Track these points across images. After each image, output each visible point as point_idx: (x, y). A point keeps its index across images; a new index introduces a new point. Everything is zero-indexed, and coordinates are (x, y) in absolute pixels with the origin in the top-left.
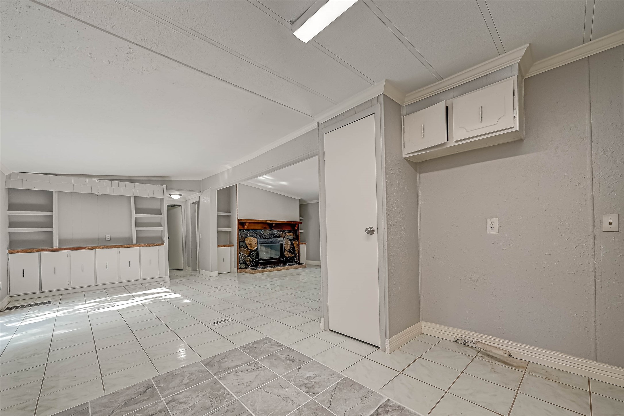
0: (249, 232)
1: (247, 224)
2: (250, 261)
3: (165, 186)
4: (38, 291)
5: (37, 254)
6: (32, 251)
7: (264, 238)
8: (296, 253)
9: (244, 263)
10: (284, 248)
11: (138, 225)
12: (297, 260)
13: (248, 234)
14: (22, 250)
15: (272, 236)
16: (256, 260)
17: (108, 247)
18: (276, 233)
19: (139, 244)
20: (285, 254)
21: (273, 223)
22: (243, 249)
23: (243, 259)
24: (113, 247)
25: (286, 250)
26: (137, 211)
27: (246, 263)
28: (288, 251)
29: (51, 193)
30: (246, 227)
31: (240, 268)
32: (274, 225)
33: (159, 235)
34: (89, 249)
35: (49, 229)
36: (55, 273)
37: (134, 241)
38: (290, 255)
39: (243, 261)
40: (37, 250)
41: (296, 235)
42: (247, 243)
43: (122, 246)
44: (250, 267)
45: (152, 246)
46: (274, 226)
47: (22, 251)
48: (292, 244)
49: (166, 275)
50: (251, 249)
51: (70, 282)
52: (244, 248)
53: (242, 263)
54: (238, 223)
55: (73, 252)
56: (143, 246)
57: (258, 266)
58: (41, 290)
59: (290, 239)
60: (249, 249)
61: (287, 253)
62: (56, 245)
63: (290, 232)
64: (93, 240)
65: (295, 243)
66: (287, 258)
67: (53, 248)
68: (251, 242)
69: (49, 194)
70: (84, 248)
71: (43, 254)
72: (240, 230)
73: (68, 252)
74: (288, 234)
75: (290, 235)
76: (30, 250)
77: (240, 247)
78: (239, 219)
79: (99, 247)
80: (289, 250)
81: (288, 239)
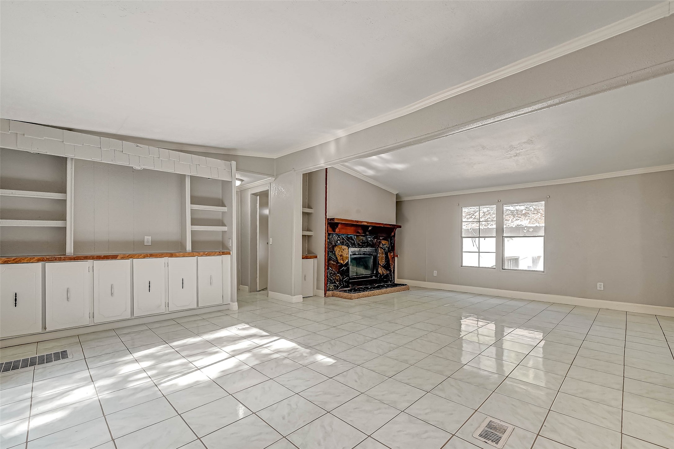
0: (340, 238)
1: (340, 226)
2: (340, 279)
3: (234, 163)
4: (40, 330)
5: (40, 264)
6: (30, 260)
7: (357, 247)
8: (391, 269)
9: (333, 283)
10: (378, 261)
11: (194, 222)
12: (391, 278)
13: (339, 240)
14: (13, 258)
15: (365, 244)
16: (347, 279)
17: (151, 256)
18: (370, 240)
19: (197, 252)
20: (379, 270)
21: (369, 226)
22: (332, 262)
23: (332, 278)
24: (160, 256)
25: (380, 265)
26: (194, 200)
27: (335, 283)
28: (382, 266)
29: (65, 159)
30: (337, 230)
31: (329, 291)
32: (370, 228)
33: (220, 238)
34: (123, 258)
35: (58, 224)
36: (68, 298)
37: (189, 247)
38: (385, 272)
39: (332, 280)
40: (39, 259)
41: (391, 243)
42: (337, 253)
43: (171, 255)
44: (339, 289)
45: (214, 255)
46: (370, 230)
47: (14, 260)
48: (387, 257)
49: (232, 301)
50: (342, 262)
51: (92, 314)
52: (334, 261)
53: (330, 283)
54: (328, 224)
55: (97, 263)
56: (202, 256)
57: (349, 287)
58: (45, 328)
59: (384, 250)
60: (339, 263)
61: (381, 269)
62: (70, 250)
63: (385, 239)
64: (126, 244)
65: (390, 255)
66: (381, 276)
67: (65, 255)
68: (342, 252)
69: (62, 161)
70: (114, 257)
71: (48, 265)
72: (329, 234)
73: (89, 263)
74: (383, 242)
75: (385, 244)
76: (27, 259)
77: (328, 260)
78: (328, 219)
79: (138, 256)
80: (383, 264)
81: (383, 249)
